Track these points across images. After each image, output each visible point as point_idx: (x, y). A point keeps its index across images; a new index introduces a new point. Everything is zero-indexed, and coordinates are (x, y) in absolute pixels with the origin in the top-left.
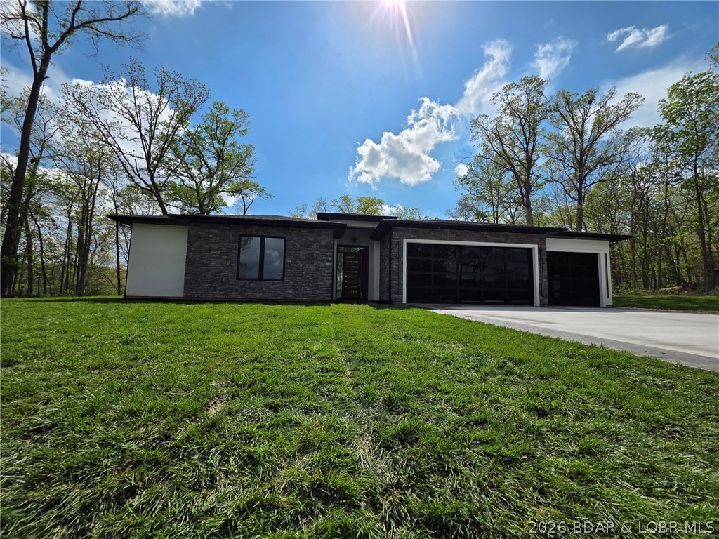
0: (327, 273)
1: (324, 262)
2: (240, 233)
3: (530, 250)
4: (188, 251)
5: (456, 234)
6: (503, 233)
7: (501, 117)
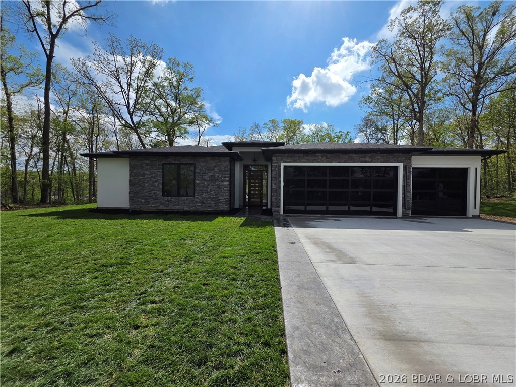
0: (225, 190)
1: (223, 181)
2: (163, 162)
3: (396, 168)
4: (130, 176)
5: (326, 157)
6: (370, 155)
7: (400, 41)
